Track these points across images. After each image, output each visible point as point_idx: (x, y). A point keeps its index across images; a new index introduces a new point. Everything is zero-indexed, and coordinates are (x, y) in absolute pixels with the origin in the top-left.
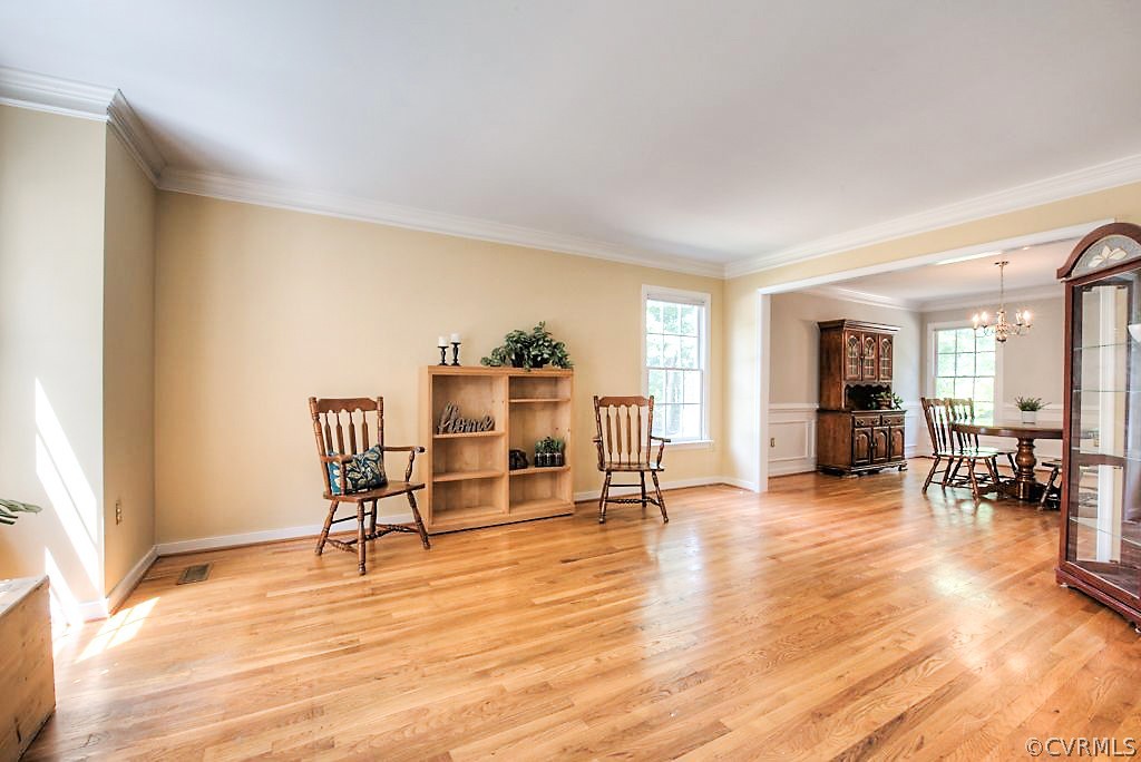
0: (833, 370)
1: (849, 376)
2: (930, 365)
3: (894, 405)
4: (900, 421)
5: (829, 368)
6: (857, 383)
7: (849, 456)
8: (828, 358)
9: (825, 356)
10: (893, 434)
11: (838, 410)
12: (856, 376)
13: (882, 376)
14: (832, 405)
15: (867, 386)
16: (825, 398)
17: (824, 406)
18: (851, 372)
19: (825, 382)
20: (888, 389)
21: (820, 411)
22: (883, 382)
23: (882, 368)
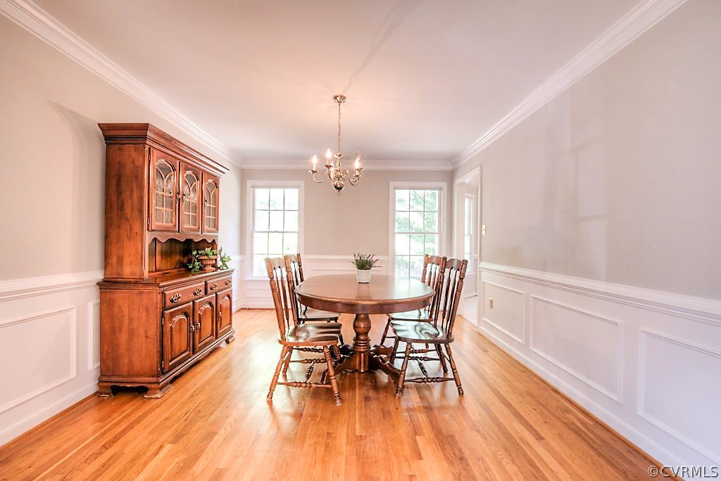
0: (128, 211)
1: (155, 224)
2: (249, 220)
3: (220, 264)
4: (228, 283)
5: (121, 208)
6: (172, 235)
7: (156, 358)
8: (119, 193)
9: (113, 188)
10: (220, 302)
11: (138, 282)
12: (170, 225)
13: (206, 227)
14: (127, 272)
15: (187, 240)
16: (114, 260)
17: (113, 275)
18: (160, 219)
19: (114, 232)
20: (213, 244)
21: (107, 285)
22: (208, 235)
23: (206, 217)
